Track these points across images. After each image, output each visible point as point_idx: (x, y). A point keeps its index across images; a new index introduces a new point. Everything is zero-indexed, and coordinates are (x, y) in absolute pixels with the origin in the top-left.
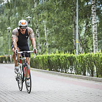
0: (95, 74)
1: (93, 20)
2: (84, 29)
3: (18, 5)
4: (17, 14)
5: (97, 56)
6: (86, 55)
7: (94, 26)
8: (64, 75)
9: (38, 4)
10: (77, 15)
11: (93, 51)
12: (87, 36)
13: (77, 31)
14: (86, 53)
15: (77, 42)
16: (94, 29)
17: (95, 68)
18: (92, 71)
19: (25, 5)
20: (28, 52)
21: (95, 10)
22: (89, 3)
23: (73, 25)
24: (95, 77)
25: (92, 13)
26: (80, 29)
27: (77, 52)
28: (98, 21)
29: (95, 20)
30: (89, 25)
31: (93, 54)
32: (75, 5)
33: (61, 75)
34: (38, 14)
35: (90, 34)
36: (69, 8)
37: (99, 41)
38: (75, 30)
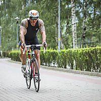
0: (74, 67)
1: (73, 20)
2: (65, 28)
3: (8, 7)
4: (7, 15)
5: (76, 51)
6: (67, 50)
7: (73, 26)
8: (47, 68)
9: (25, 6)
10: (59, 16)
11: (72, 47)
12: (68, 34)
13: (59, 30)
14: (67, 49)
15: (59, 40)
16: (73, 28)
17: (74, 62)
18: (72, 65)
19: (14, 8)
20: (37, 45)
21: (74, 12)
22: (70, 6)
23: (56, 24)
24: (74, 70)
25: (72, 14)
26: (62, 29)
27: (59, 49)
28: (77, 21)
29: (74, 20)
30: (69, 25)
31: (73, 50)
32: (57, 8)
33: (45, 68)
34: (25, 15)
35: (70, 33)
36: (52, 10)
37: (78, 39)
38: (58, 29)
